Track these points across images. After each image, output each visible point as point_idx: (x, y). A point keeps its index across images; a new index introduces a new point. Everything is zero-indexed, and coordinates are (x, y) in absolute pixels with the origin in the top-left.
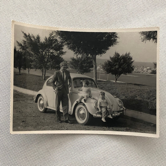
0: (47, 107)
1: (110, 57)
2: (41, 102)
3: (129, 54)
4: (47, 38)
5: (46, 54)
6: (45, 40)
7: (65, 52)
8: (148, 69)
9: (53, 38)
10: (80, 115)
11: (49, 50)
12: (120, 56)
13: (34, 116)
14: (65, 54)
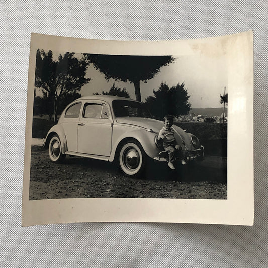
0: (66, 153)
1: (154, 92)
2: (56, 146)
3: (182, 86)
4: (61, 57)
5: (60, 81)
6: (59, 59)
7: (89, 80)
8: (200, 117)
9: (70, 57)
10: (129, 159)
11: (64, 76)
12: (170, 89)
13: (43, 167)
14: (88, 83)
